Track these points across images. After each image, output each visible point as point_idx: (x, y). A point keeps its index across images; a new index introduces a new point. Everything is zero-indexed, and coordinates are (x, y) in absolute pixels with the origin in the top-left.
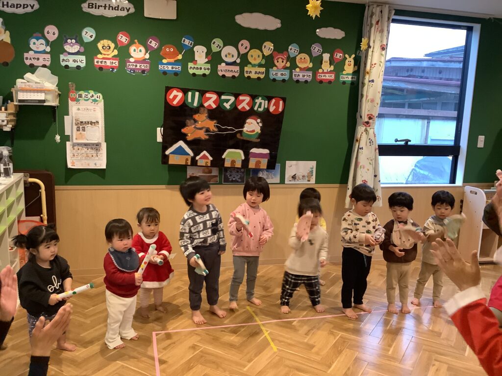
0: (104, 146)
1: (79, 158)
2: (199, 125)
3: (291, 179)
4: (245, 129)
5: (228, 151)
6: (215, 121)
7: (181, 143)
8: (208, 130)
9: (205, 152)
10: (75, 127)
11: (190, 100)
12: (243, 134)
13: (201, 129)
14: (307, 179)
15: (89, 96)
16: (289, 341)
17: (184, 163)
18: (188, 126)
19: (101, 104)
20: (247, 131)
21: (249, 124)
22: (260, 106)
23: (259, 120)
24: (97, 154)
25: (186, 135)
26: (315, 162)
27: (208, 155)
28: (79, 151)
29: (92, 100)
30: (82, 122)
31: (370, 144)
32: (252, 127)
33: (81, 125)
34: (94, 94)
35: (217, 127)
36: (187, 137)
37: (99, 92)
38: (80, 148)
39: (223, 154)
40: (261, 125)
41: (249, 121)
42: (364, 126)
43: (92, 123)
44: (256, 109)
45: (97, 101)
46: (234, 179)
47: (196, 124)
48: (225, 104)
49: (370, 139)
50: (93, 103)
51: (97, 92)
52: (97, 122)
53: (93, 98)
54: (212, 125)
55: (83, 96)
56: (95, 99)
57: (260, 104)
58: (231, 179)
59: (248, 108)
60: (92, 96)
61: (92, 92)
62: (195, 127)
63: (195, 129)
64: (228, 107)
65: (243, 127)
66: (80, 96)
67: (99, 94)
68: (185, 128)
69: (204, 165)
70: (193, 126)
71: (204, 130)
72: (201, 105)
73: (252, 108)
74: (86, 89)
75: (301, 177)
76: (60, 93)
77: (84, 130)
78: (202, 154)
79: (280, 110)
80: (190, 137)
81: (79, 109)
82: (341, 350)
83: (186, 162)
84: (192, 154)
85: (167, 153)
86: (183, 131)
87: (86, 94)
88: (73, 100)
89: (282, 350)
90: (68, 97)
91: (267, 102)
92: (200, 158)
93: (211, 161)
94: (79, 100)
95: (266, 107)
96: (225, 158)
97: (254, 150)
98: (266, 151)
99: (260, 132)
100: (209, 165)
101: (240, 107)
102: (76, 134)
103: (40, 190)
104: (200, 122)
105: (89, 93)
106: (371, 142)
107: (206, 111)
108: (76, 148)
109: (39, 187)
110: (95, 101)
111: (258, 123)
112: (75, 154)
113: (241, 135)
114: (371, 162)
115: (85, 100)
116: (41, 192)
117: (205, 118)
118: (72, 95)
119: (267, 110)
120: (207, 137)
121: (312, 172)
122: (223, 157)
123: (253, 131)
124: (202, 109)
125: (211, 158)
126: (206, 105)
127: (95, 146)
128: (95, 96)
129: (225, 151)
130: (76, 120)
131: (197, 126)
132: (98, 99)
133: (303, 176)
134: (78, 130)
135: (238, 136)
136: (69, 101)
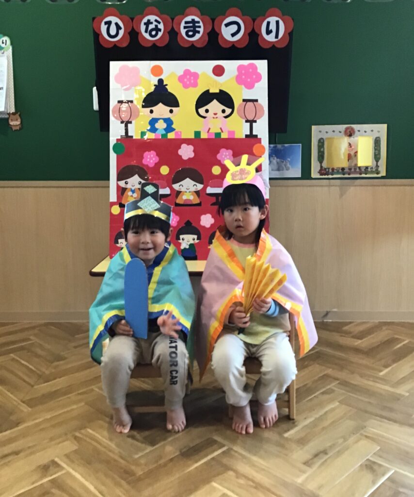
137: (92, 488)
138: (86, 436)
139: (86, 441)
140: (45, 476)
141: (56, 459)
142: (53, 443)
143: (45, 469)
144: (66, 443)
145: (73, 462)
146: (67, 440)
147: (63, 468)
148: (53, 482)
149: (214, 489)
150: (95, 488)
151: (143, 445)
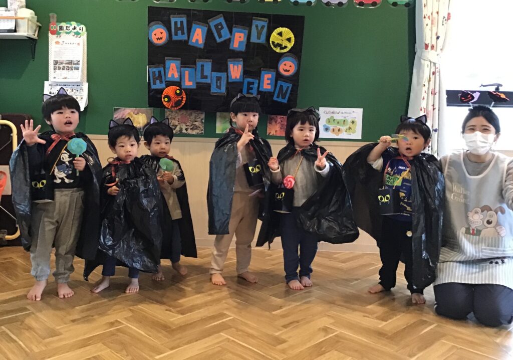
0: (85, 86)
15: (71, 28)
16: (251, 331)
19: (84, 37)
29: (74, 33)
34: (76, 26)
37: (82, 23)
45: (79, 33)
50: (76, 36)
51: (79, 24)
53: (75, 31)
55: (65, 28)
56: (78, 31)
60: (75, 28)
61: (74, 24)
66: (61, 28)
67: (82, 26)
74: (68, 20)
76: (40, 25)
81: (58, 43)
82: (324, 351)
87: (68, 25)
88: (53, 33)
89: (233, 341)
90: (48, 29)
94: (60, 33)
103: (12, 134)
105: (71, 25)
109: (11, 131)
110: (77, 34)
115: (67, 33)
116: (12, 137)
118: (53, 27)
127: (76, 86)
128: (78, 29)
132: (80, 31)
136: (50, 35)
137: (143, 333)
138: (138, 309)
139: (137, 311)
140: (112, 327)
141: (119, 320)
142: (115, 312)
143: (112, 324)
144: (124, 312)
145: (130, 321)
146: (124, 311)
147: (123, 324)
148: (118, 330)
149: (221, 336)
150: (145, 333)
151: (176, 315)
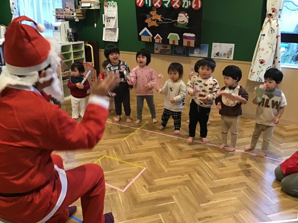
0: (118, 29)
1: (108, 36)
2: (153, 18)
3: (215, 55)
4: (178, 20)
5: (170, 34)
6: (161, 15)
7: (146, 29)
8: (158, 21)
9: (158, 35)
10: (106, 20)
11: (147, 3)
12: (178, 24)
13: (154, 20)
14: (227, 56)
17: (148, 41)
18: (148, 19)
19: (116, 8)
20: (179, 21)
21: (181, 17)
22: (186, 5)
23: (186, 14)
24: (115, 34)
25: (147, 24)
26: (234, 45)
27: (159, 36)
28: (108, 33)
30: (109, 18)
31: (271, 32)
32: (183, 18)
33: (109, 19)
35: (162, 19)
36: (148, 25)
38: (109, 31)
39: (168, 36)
40: (188, 17)
41: (179, 15)
42: (268, 17)
43: (112, 18)
44: (183, 6)
46: (179, 53)
47: (152, 17)
48: (165, 4)
49: (271, 28)
50: (113, 7)
52: (114, 17)
53: (113, 5)
54: (159, 17)
55: (109, 4)
57: (186, 3)
58: (177, 53)
59: (178, 6)
60: (113, 4)
61: (113, 2)
62: (151, 19)
63: (151, 20)
64: (167, 6)
65: (177, 19)
67: (116, 3)
68: (147, 20)
69: (158, 42)
70: (150, 18)
71: (156, 21)
72: (153, 5)
73: (181, 6)
75: (223, 55)
76: (100, 3)
77: (109, 22)
78: (157, 36)
79: (199, 6)
80: (149, 26)
81: (108, 11)
83: (150, 41)
84: (152, 36)
85: (140, 34)
86: (146, 21)
87: (111, 2)
88: (105, 6)
89: (125, 141)
90: (103, 4)
91: (190, 1)
92: (156, 38)
93: (162, 40)
94: (108, 6)
95: (190, 5)
96: (169, 39)
97: (185, 34)
98: (193, 35)
99: (188, 22)
100: (161, 42)
101: (174, 6)
102: (107, 24)
103: (91, 50)
104: (153, 16)
105: (112, 2)
106: (272, 30)
107: (156, 9)
108: (107, 30)
111: (186, 16)
112: (107, 34)
113: (177, 24)
114: (271, 46)
115: (111, 6)
117: (156, 14)
118: (105, 3)
119: (191, 7)
120: (158, 25)
121: (231, 51)
122: (168, 38)
123: (183, 21)
124: (153, 7)
125: (161, 39)
126: (155, 5)
127: (114, 30)
128: (114, 4)
129: (168, 35)
130: (107, 16)
131: (152, 19)
132: (115, 5)
133: (225, 54)
134: (107, 22)
135: (175, 25)
136: (105, 7)
